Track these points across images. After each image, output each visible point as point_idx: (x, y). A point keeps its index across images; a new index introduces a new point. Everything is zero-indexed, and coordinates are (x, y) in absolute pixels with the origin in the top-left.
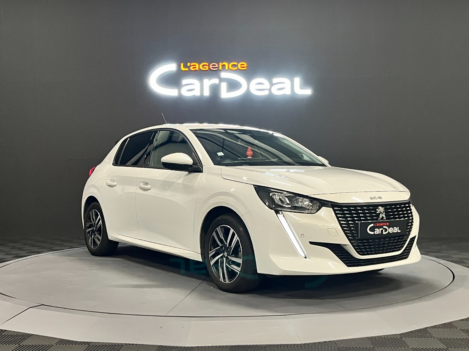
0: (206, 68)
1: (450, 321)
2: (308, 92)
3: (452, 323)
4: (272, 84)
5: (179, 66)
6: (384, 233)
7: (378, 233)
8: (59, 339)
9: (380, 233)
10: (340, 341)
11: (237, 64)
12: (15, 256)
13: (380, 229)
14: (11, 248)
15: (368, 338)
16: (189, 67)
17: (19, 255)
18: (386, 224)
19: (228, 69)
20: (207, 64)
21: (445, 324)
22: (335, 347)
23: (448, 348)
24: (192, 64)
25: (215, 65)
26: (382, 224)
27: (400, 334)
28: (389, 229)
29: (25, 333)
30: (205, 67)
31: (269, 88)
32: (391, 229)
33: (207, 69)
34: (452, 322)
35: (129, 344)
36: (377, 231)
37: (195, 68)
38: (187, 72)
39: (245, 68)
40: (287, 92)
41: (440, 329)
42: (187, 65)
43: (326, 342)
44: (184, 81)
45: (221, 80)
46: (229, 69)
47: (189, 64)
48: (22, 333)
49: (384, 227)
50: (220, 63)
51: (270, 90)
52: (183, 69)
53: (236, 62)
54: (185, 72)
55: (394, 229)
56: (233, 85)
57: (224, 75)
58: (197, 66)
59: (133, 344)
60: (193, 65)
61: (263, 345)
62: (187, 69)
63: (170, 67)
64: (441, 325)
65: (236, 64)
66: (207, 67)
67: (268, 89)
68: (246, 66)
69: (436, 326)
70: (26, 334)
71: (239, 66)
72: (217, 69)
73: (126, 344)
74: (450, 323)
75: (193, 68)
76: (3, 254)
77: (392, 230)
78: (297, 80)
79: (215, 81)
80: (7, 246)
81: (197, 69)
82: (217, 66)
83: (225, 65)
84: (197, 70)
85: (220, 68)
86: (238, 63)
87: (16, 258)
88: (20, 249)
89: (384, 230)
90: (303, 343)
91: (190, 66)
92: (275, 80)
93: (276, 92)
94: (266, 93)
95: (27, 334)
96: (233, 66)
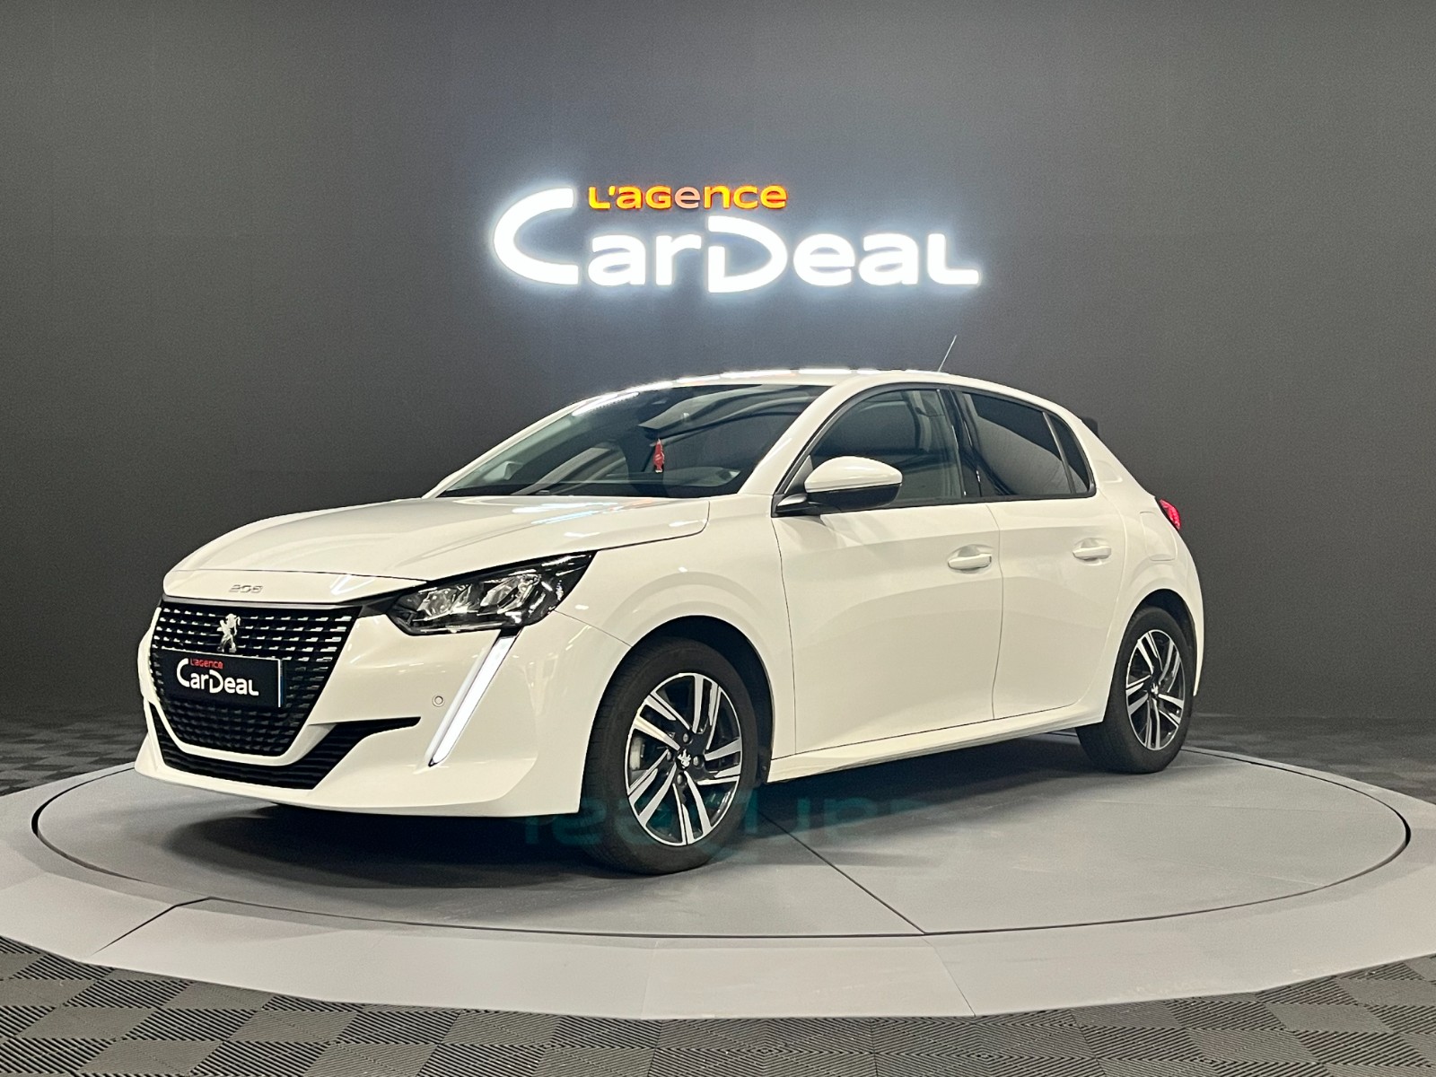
0: (663, 202)
1: (1402, 958)
2: (970, 277)
3: (1407, 964)
4: (861, 253)
5: (583, 195)
6: (213, 690)
7: (197, 686)
8: (269, 994)
9: (203, 687)
10: (1083, 1009)
11: (756, 192)
12: (97, 758)
13: (202, 676)
14: (78, 735)
15: (1166, 1003)
16: (612, 199)
17: (109, 756)
18: (217, 665)
19: (730, 205)
20: (668, 190)
21: (1386, 966)
22: (1071, 1025)
23: (1397, 1033)
24: (622, 190)
25: (692, 194)
26: (206, 664)
27: (1257, 994)
28: (224, 680)
29: (169, 978)
30: (661, 198)
31: (852, 264)
32: (230, 682)
33: (668, 204)
34: (1408, 961)
35: (477, 1011)
36: (197, 682)
37: (632, 200)
38: (607, 213)
39: (782, 204)
40: (908, 276)
41: (1373, 982)
42: (608, 193)
43: (1044, 1011)
44: (599, 242)
45: (712, 239)
46: (732, 206)
47: (612, 191)
48: (162, 976)
49: (212, 672)
50: (707, 189)
51: (855, 271)
52: (594, 204)
53: (753, 185)
54: (602, 214)
55: (237, 684)
56: (745, 255)
57: (718, 223)
58: (637, 197)
59: (486, 1011)
60: (625, 193)
61: (863, 1019)
62: (606, 205)
63: (557, 198)
64: (1377, 969)
65: (754, 190)
66: (667, 198)
67: (851, 268)
68: (785, 198)
69: (1361, 971)
70: (173, 980)
71: (763, 198)
72: (696, 205)
73: (468, 1012)
74: (1402, 965)
75: (624, 202)
76: (61, 752)
77: (233, 685)
78: (938, 242)
79: (692, 241)
80: (65, 731)
81: (638, 206)
82: (697, 197)
83: (721, 193)
84: (638, 209)
85: (707, 204)
86: (761, 188)
87: (102, 766)
88: (108, 739)
89: (211, 681)
90: (977, 1014)
91: (618, 195)
92: (870, 242)
93: (873, 275)
94: (843, 279)
95: (177, 979)
96: (746, 196)
